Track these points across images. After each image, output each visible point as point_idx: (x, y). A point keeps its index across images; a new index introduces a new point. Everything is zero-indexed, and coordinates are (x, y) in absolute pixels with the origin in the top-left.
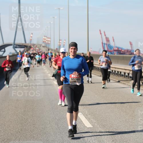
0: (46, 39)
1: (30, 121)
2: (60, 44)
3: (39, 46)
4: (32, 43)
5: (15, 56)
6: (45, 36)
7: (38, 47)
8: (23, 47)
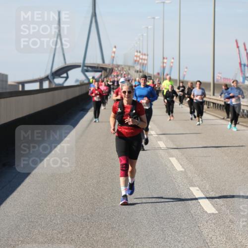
0: (139, 57)
1: (108, 200)
2: (165, 65)
3: (128, 68)
4: (115, 63)
5: (84, 87)
6: (137, 52)
7: (125, 70)
8: (99, 69)
